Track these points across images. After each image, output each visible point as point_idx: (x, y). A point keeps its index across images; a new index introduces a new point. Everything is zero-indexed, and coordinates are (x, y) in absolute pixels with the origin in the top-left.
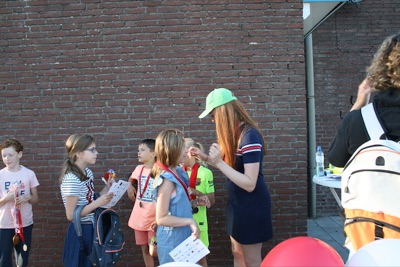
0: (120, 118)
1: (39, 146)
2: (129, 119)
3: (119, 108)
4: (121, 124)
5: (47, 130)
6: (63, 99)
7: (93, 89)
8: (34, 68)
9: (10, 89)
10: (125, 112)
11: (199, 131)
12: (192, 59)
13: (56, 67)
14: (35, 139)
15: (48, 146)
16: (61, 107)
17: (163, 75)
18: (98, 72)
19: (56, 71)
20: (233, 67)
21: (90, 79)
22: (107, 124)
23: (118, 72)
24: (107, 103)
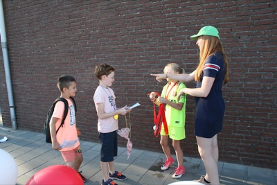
0: (180, 48)
1: (128, 68)
2: (186, 49)
3: (179, 42)
4: (181, 53)
5: (133, 58)
6: (143, 37)
7: (162, 29)
8: (124, 18)
9: (111, 32)
10: (184, 45)
11: (239, 58)
12: (234, 3)
13: (138, 16)
14: (126, 63)
15: (134, 68)
16: (141, 42)
17: (211, 16)
18: (165, 17)
19: (137, 19)
20: (269, 5)
21: (159, 22)
22: (171, 53)
23: (178, 16)
24: (171, 39)
